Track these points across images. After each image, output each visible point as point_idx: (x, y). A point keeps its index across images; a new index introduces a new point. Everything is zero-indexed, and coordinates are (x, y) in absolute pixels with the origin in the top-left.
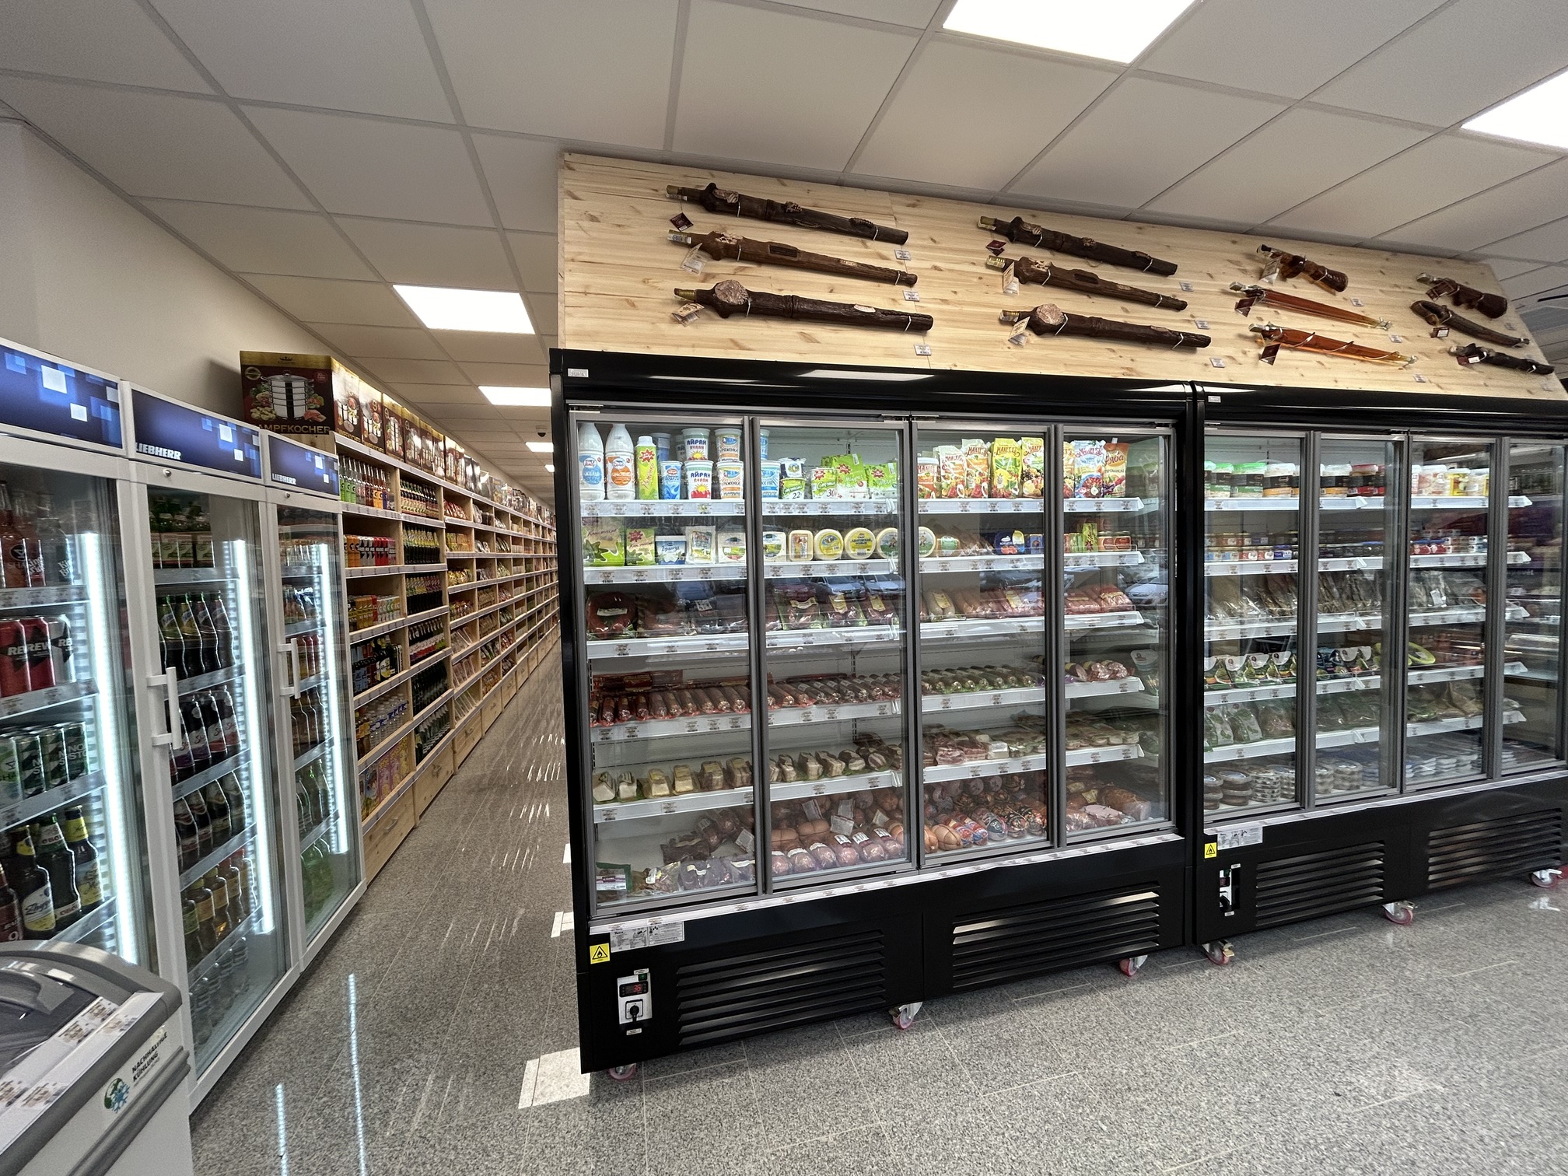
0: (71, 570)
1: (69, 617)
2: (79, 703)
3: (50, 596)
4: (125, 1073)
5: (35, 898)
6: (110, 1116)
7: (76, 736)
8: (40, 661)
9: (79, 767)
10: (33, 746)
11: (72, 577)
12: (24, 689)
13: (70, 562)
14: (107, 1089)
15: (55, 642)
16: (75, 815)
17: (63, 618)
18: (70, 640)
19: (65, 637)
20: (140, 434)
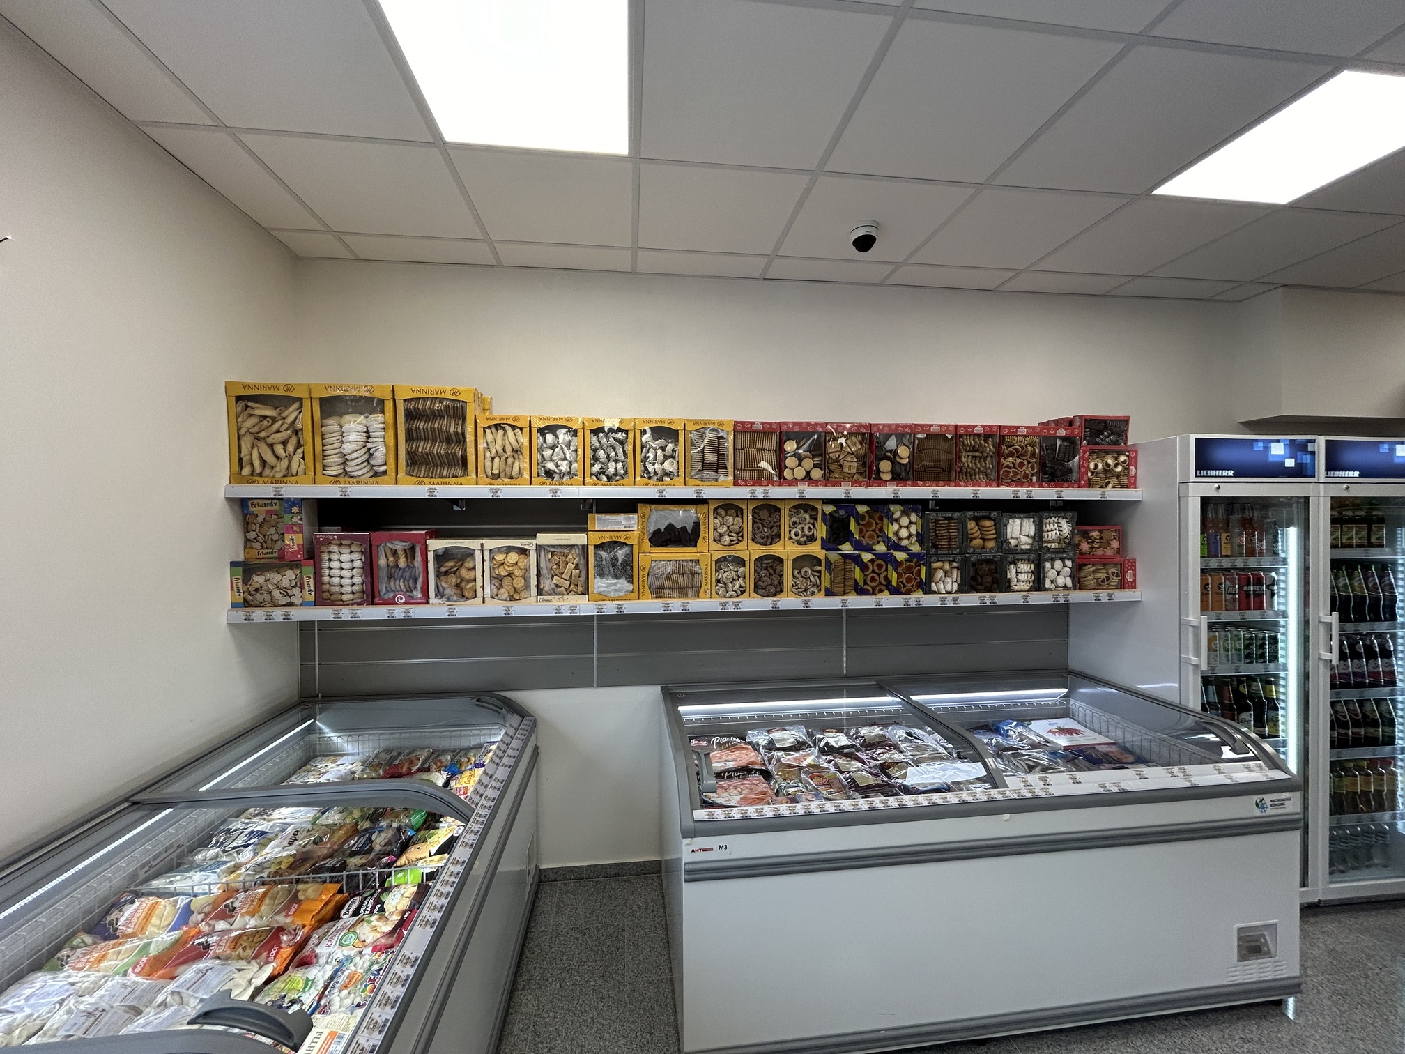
0: (1280, 548)
1: (1277, 574)
2: (1278, 622)
3: (1266, 562)
7: (1274, 640)
8: (1259, 595)
9: (1274, 657)
10: (1251, 638)
11: (1280, 552)
12: (1249, 609)
13: (1280, 544)
15: (1267, 587)
16: (1270, 683)
17: (1273, 574)
18: (1276, 587)
19: (1273, 584)
20: (1331, 466)
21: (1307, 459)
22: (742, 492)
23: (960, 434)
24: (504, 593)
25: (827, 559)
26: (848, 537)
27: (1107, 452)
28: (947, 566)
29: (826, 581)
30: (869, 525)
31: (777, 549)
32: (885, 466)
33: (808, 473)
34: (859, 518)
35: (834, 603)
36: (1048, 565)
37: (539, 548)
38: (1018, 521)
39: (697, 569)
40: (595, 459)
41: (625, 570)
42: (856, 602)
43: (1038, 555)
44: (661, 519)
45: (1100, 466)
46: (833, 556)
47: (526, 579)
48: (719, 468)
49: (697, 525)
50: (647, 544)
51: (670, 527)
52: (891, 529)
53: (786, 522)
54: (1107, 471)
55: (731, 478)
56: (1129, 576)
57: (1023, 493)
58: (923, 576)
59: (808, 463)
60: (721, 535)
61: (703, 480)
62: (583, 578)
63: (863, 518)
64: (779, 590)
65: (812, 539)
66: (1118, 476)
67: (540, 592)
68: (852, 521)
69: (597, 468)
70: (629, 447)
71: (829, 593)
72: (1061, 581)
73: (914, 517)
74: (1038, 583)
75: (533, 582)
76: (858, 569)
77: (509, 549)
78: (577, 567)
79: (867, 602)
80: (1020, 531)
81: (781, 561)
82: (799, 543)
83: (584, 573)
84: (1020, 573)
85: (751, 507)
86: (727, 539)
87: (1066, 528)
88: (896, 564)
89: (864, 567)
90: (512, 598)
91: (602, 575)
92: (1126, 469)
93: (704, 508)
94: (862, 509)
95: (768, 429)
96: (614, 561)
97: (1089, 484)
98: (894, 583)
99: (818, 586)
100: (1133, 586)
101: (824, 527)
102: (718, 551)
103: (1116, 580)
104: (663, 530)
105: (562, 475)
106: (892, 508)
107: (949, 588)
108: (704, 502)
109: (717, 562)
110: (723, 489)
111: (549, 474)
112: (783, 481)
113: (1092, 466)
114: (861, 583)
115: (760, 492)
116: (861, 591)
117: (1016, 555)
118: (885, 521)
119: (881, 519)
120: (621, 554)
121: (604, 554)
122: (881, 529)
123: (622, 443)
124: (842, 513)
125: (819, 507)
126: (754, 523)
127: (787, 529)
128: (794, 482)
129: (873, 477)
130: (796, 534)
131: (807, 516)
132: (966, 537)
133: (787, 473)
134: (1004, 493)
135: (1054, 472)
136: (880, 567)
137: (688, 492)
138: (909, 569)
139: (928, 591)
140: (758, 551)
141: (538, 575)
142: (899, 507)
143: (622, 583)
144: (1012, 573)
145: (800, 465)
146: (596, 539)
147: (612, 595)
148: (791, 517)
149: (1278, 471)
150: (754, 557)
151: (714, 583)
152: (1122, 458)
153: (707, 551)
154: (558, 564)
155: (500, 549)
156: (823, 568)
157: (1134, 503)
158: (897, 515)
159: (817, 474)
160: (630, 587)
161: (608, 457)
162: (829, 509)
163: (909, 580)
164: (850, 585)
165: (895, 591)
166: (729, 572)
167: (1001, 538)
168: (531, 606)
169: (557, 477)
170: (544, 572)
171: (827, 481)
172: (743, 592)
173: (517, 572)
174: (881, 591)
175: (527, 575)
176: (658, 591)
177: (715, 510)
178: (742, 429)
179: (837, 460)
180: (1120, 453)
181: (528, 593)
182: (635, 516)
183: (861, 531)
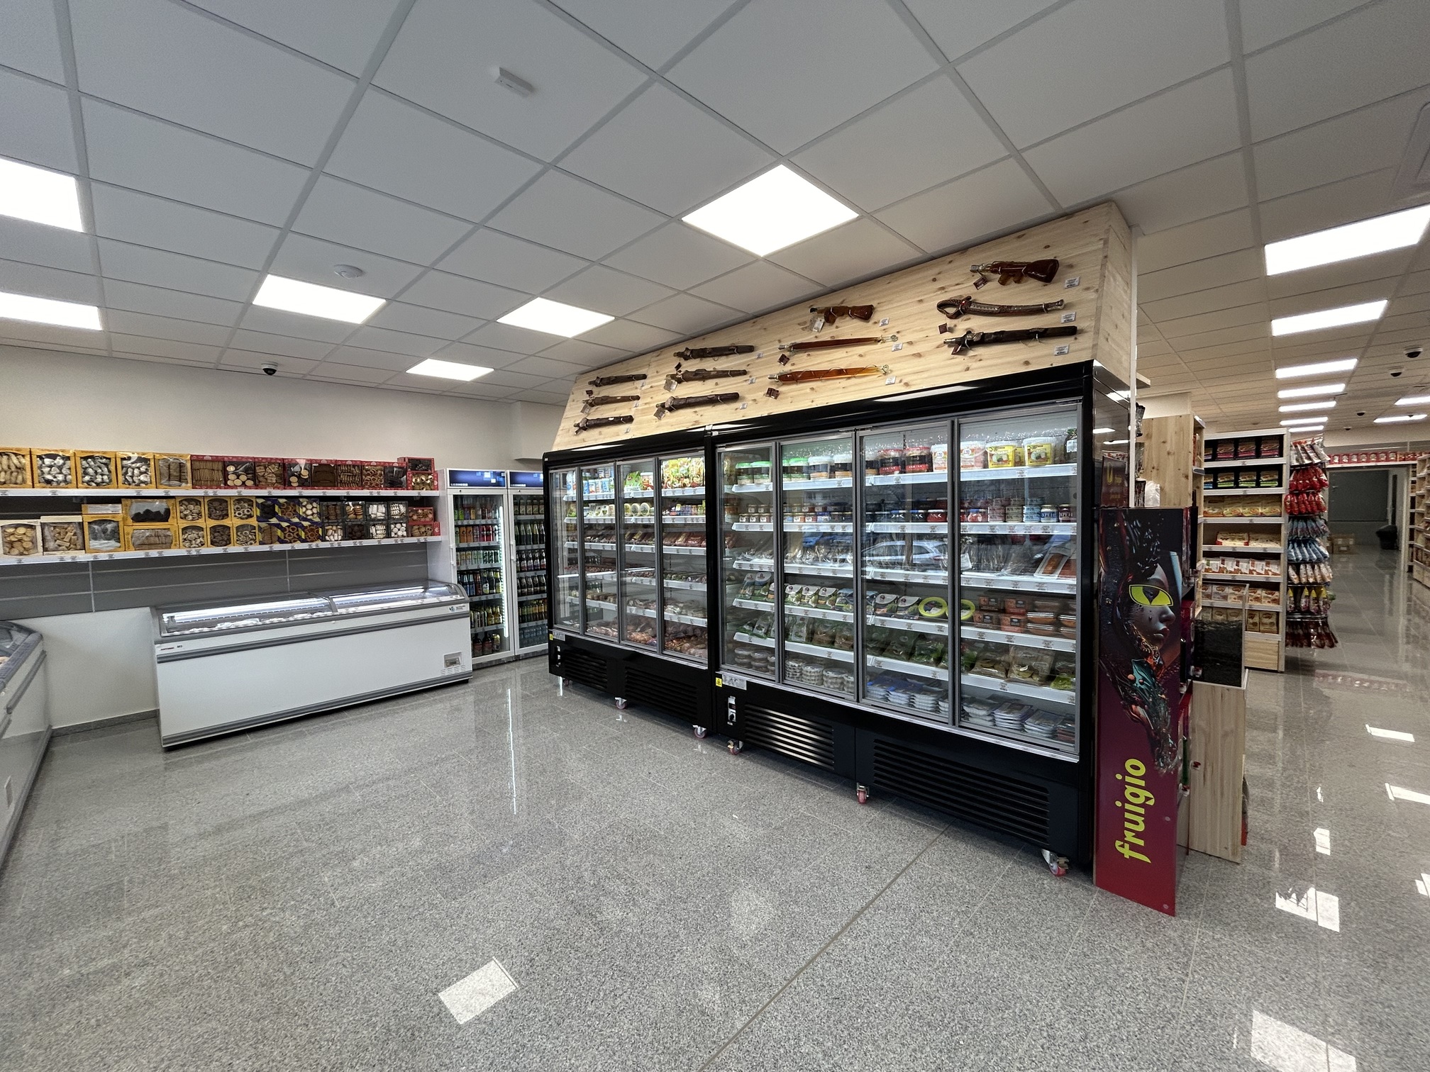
0: (497, 516)
1: (496, 526)
2: (497, 546)
3: (491, 521)
4: (455, 606)
5: (485, 586)
6: (450, 612)
7: (496, 554)
9: (496, 561)
10: (485, 553)
12: (487, 541)
13: (497, 514)
14: (450, 607)
15: (492, 532)
16: (496, 570)
18: (496, 531)
20: (512, 482)
21: (501, 479)
22: (199, 492)
23: (338, 464)
24: (16, 551)
25: (259, 526)
26: (274, 515)
27: (423, 474)
28: (334, 528)
29: (259, 537)
30: (288, 508)
31: (226, 522)
32: (294, 479)
33: (244, 483)
34: (280, 505)
35: (266, 548)
36: (392, 526)
37: (43, 525)
38: (375, 506)
39: (169, 533)
40: (86, 473)
41: (115, 535)
42: (278, 547)
43: (388, 521)
44: (141, 507)
45: (418, 480)
46: (263, 525)
47: (34, 541)
48: (181, 479)
49: (168, 511)
50: (130, 521)
51: (148, 512)
52: (301, 511)
53: (232, 508)
54: (423, 483)
55: (190, 485)
56: (436, 530)
57: (375, 493)
58: (320, 533)
59: (243, 478)
60: (186, 515)
61: (170, 486)
62: (80, 540)
63: (283, 505)
64: (228, 542)
65: (250, 516)
66: (429, 484)
67: (45, 549)
68: (277, 507)
69: (87, 478)
70: (112, 468)
71: (261, 543)
72: (400, 533)
73: (315, 505)
74: (388, 535)
75: (40, 543)
76: (279, 531)
77: (17, 526)
78: (75, 534)
79: (287, 547)
80: (377, 511)
81: (229, 528)
82: (241, 518)
83: (81, 537)
84: (378, 531)
85: (206, 500)
86: (190, 517)
87: (403, 509)
88: (304, 528)
89: (283, 530)
90: (21, 554)
91: (95, 539)
92: (432, 482)
93: (172, 501)
94: (282, 501)
95: (215, 459)
96: (104, 531)
97: (413, 488)
98: (303, 537)
99: (255, 540)
100: (439, 534)
101: (258, 510)
102: (184, 524)
103: (430, 532)
104: (142, 512)
105: (58, 483)
106: (301, 500)
107: (336, 538)
108: (173, 497)
109: (183, 529)
110: (186, 491)
111: (49, 482)
112: (227, 486)
113: (414, 480)
114: (282, 538)
115: (211, 492)
116: (282, 542)
117: (376, 522)
118: (297, 507)
119: (294, 505)
120: (109, 526)
121: (96, 527)
122: (295, 511)
123: (106, 465)
124: (269, 503)
125: (254, 500)
126: (209, 509)
127: (233, 511)
128: (235, 487)
129: (286, 484)
130: (239, 514)
131: (246, 505)
132: (344, 513)
133: (229, 483)
134: (366, 493)
135: (394, 483)
136: (293, 529)
137: (161, 492)
138: (312, 530)
139: (324, 540)
140: (213, 523)
141: (44, 540)
142: (305, 499)
143: (113, 543)
144: (373, 530)
145: (238, 478)
146: (88, 519)
147: (105, 549)
148: (235, 505)
149: (488, 484)
150: (209, 526)
151: (181, 541)
152: (430, 477)
153: (176, 524)
154: (59, 533)
155: (10, 526)
156: (257, 531)
157: (437, 497)
158: (304, 504)
159: (250, 483)
160: (118, 545)
161: (96, 473)
162: (260, 501)
163: (312, 535)
164: (275, 539)
165: (303, 541)
166: (193, 535)
167: (366, 513)
168: (38, 558)
169: (55, 484)
170: (49, 538)
171: (256, 486)
172: (202, 545)
173: (25, 538)
174: (295, 541)
175: (34, 540)
176: (140, 546)
177: (180, 502)
178: (195, 459)
179: (263, 476)
180: (430, 474)
181: (35, 551)
182: (120, 505)
183: (282, 512)
